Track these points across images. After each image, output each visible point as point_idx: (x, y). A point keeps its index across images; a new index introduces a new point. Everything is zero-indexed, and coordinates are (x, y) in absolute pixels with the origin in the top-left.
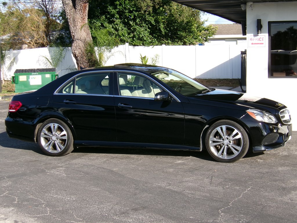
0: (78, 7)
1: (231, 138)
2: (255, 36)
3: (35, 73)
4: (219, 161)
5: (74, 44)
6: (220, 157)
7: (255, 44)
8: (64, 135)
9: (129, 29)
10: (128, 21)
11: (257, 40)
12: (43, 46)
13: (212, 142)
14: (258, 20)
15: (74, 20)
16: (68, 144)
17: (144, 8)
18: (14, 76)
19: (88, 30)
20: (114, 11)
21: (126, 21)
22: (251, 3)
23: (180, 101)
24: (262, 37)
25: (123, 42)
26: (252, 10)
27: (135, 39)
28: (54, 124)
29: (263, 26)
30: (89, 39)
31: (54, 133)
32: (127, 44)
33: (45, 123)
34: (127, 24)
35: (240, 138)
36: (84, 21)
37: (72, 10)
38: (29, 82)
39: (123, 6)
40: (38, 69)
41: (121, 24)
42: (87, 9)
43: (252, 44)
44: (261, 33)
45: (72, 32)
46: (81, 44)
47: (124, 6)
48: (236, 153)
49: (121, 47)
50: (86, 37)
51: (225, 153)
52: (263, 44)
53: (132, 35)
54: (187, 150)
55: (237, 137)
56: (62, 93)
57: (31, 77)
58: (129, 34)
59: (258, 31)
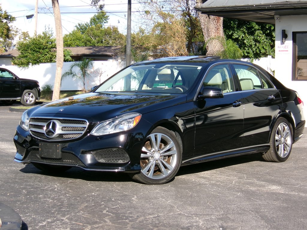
0: (212, 17)
2: (281, 44)
7: (282, 51)
11: (283, 47)
14: (283, 30)
15: (208, 30)
22: (278, 16)
24: (287, 45)
29: (288, 35)
36: (218, 32)
37: (206, 20)
43: (280, 51)
45: (206, 42)
50: (220, 48)
52: (287, 51)
59: (283, 40)
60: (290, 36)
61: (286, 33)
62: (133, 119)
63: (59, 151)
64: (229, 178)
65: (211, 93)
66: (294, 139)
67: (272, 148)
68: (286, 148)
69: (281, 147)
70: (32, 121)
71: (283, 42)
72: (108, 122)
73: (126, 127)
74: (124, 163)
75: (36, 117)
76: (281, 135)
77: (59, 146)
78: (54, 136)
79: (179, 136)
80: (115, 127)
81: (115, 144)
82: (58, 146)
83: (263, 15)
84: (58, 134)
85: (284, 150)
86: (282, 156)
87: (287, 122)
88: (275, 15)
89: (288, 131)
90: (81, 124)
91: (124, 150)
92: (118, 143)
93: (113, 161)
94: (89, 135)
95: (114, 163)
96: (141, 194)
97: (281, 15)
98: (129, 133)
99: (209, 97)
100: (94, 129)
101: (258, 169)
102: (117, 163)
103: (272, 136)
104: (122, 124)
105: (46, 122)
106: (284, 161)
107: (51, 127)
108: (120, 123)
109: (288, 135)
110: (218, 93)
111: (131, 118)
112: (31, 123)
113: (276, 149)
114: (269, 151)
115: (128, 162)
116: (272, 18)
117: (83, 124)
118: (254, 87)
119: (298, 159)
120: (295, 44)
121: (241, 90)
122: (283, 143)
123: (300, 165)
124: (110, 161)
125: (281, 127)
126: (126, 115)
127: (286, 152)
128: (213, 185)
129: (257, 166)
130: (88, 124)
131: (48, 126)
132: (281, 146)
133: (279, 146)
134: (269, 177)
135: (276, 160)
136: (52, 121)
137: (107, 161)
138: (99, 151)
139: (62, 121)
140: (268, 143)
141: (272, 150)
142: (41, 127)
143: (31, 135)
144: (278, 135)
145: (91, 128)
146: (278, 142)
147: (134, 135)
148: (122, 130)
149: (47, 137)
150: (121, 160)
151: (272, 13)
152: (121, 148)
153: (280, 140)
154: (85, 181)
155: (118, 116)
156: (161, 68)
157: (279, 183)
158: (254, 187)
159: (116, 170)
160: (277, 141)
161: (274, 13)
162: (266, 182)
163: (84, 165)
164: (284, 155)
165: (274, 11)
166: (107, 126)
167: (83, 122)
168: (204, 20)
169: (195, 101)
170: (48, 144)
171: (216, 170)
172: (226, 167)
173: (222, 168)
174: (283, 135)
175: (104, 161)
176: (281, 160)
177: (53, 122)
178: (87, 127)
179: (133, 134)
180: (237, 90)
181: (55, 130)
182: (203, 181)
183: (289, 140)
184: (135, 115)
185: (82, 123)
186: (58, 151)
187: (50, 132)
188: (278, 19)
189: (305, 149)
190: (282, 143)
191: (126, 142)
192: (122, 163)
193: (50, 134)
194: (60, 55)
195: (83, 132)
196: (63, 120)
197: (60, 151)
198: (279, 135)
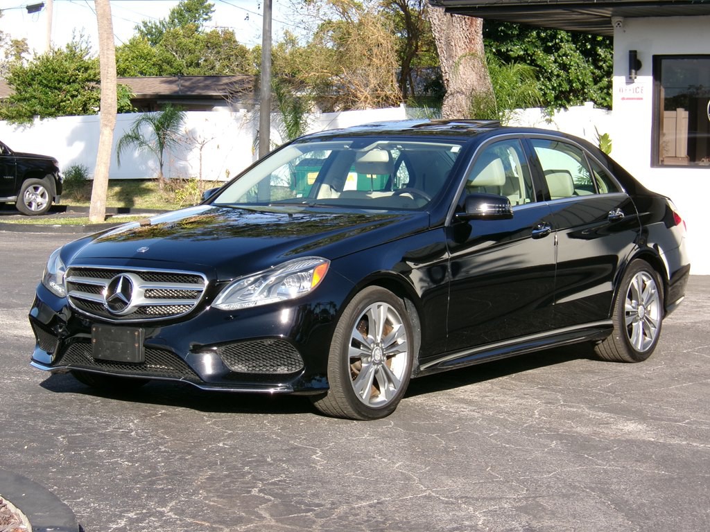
2: (628, 83)
5: (448, 102)
7: (628, 99)
10: (594, 48)
11: (632, 91)
14: (631, 52)
15: (448, 44)
18: (296, 171)
19: (483, 67)
21: (589, 47)
22: (619, 18)
24: (640, 86)
26: (625, 31)
29: (643, 63)
30: (486, 89)
32: (589, 105)
34: (590, 55)
36: (473, 46)
37: (445, 19)
41: (576, 55)
43: (623, 99)
45: (443, 70)
46: (463, 101)
50: (475, 83)
52: (642, 99)
59: (630, 74)
60: (648, 64)
61: (638, 57)
62: (311, 271)
63: (139, 346)
64: (523, 401)
65: (484, 208)
66: (665, 309)
67: (617, 332)
68: (649, 329)
69: (638, 327)
70: (74, 275)
71: (630, 78)
72: (252, 279)
73: (294, 290)
74: (290, 372)
75: (83, 266)
76: (637, 300)
77: (139, 333)
78: (127, 310)
79: (414, 309)
80: (270, 289)
81: (270, 330)
82: (136, 333)
83: (585, 16)
84: (136, 306)
85: (644, 334)
86: (639, 348)
87: (651, 269)
88: (613, 15)
89: (653, 291)
90: (190, 282)
91: (290, 344)
92: (276, 327)
93: (265, 369)
94: (208, 308)
95: (267, 372)
96: (331, 444)
97: (627, 16)
98: (302, 305)
99: (478, 217)
100: (220, 294)
101: (587, 379)
102: (275, 373)
103: (617, 302)
104: (284, 284)
105: (108, 278)
106: (644, 360)
107: (119, 290)
108: (280, 281)
109: (652, 299)
110: (499, 207)
111: (306, 270)
112: (71, 279)
113: (627, 332)
114: (609, 338)
115: (301, 371)
116: (607, 22)
117: (196, 282)
118: (576, 190)
119: (675, 355)
120: (658, 83)
121: (548, 198)
122: (643, 318)
123: (682, 370)
124: (258, 369)
125: (638, 282)
126: (294, 262)
127: (648, 339)
128: (491, 420)
129: (583, 372)
130: (206, 282)
131: (113, 287)
132: (638, 325)
133: (633, 324)
134: (614, 401)
135: (627, 357)
136: (122, 275)
137: (251, 369)
138: (233, 345)
139: (146, 277)
140: (610, 318)
141: (617, 335)
142: (96, 289)
143: (71, 308)
144: (631, 300)
145: (213, 293)
146: (632, 315)
147: (312, 309)
148: (285, 298)
149: (110, 312)
150: (282, 367)
151: (607, 12)
152: (283, 339)
153: (635, 313)
154: (197, 412)
155: (274, 265)
156: (366, 149)
157: (640, 416)
158: (586, 425)
159: (272, 391)
160: (628, 313)
161: (610, 13)
162: (610, 413)
163: (197, 378)
164: (644, 346)
165: (611, 9)
166: (250, 288)
167: (195, 279)
168: (439, 20)
169: (448, 227)
170: (113, 330)
171: (490, 381)
172: (514, 375)
173: (506, 377)
174: (643, 301)
175: (243, 368)
176: (637, 357)
177: (124, 278)
178: (204, 289)
179: (310, 305)
180: (539, 200)
181: (128, 297)
182: (466, 411)
183: (654, 312)
184: (316, 262)
185: (193, 280)
186: (137, 345)
187: (117, 302)
188: (621, 24)
189: (688, 329)
190: (640, 319)
191: (294, 324)
192: (286, 372)
193: (117, 305)
194: (109, 101)
195: (196, 302)
196: (148, 273)
197: (141, 345)
198: (633, 301)
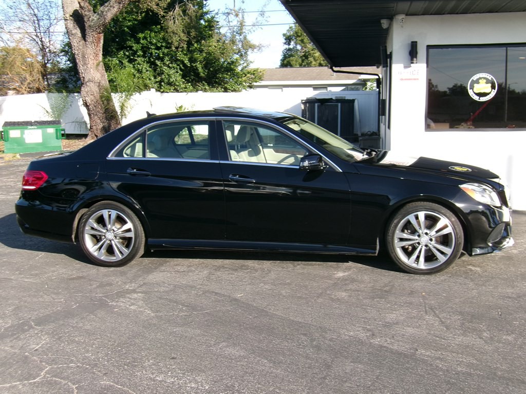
0: (90, 39)
1: (433, 233)
2: (405, 67)
3: (33, 127)
4: (411, 272)
5: (84, 89)
6: (414, 265)
7: (405, 79)
8: (129, 230)
9: (155, 70)
12: (39, 91)
13: (399, 240)
14: (412, 42)
15: (84, 57)
16: (136, 246)
17: (176, 44)
18: (3, 130)
19: (103, 70)
20: (135, 47)
22: (403, 16)
23: (341, 171)
25: (147, 87)
27: (163, 84)
28: (109, 212)
29: (419, 52)
30: (105, 83)
31: (109, 227)
32: (153, 90)
33: (93, 208)
34: (153, 64)
35: (451, 233)
36: (98, 58)
37: (81, 43)
38: (24, 139)
39: (147, 41)
40: (35, 122)
41: (145, 64)
42: (102, 41)
43: (402, 79)
44: (416, 63)
45: (81, 72)
46: (94, 89)
47: (149, 40)
48: (442, 259)
49: (145, 93)
51: (422, 259)
52: (418, 79)
53: (159, 79)
54: (354, 253)
55: (445, 232)
56: (123, 156)
57: (26, 131)
58: (155, 78)
59: (412, 59)
60: (423, 52)
71: (412, 63)
188: (403, 21)
